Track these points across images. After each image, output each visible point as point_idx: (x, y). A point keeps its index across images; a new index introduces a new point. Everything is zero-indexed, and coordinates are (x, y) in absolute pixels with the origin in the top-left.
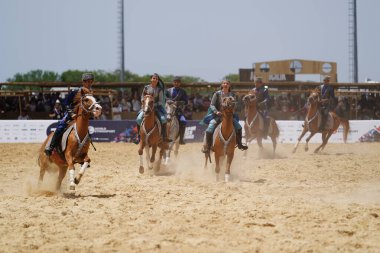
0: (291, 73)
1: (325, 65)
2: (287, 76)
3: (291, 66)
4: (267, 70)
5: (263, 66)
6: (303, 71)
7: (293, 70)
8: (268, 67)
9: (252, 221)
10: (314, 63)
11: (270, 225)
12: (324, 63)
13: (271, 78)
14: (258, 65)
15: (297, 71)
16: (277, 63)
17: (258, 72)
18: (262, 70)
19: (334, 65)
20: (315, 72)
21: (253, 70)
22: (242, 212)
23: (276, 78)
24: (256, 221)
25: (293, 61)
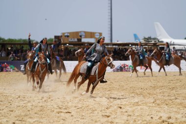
0: (80, 38)
2: (78, 39)
4: (68, 36)
5: (66, 34)
6: (86, 37)
7: (81, 36)
8: (69, 35)
9: (60, 111)
10: (91, 33)
11: (69, 112)
12: (96, 33)
13: (70, 40)
14: (64, 34)
15: (82, 37)
16: (73, 33)
17: (63, 37)
18: (65, 36)
19: (101, 34)
20: (91, 37)
22: (55, 106)
23: (73, 40)
24: (62, 110)
25: (81, 32)
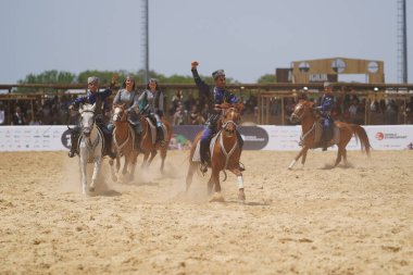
0: (333, 72)
1: (371, 65)
2: (329, 76)
3: (334, 66)
4: (306, 70)
5: (302, 65)
6: (347, 71)
7: (336, 69)
8: (308, 66)
9: (287, 236)
10: (359, 61)
11: (307, 241)
12: (369, 61)
13: (311, 78)
14: (296, 64)
15: (340, 70)
16: (319, 61)
17: (296, 71)
18: (301, 69)
19: (380, 64)
20: (359, 71)
21: (292, 70)
22: (276, 227)
23: (317, 78)
24: (292, 236)
25: (335, 59)
